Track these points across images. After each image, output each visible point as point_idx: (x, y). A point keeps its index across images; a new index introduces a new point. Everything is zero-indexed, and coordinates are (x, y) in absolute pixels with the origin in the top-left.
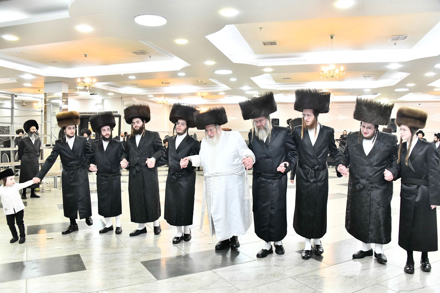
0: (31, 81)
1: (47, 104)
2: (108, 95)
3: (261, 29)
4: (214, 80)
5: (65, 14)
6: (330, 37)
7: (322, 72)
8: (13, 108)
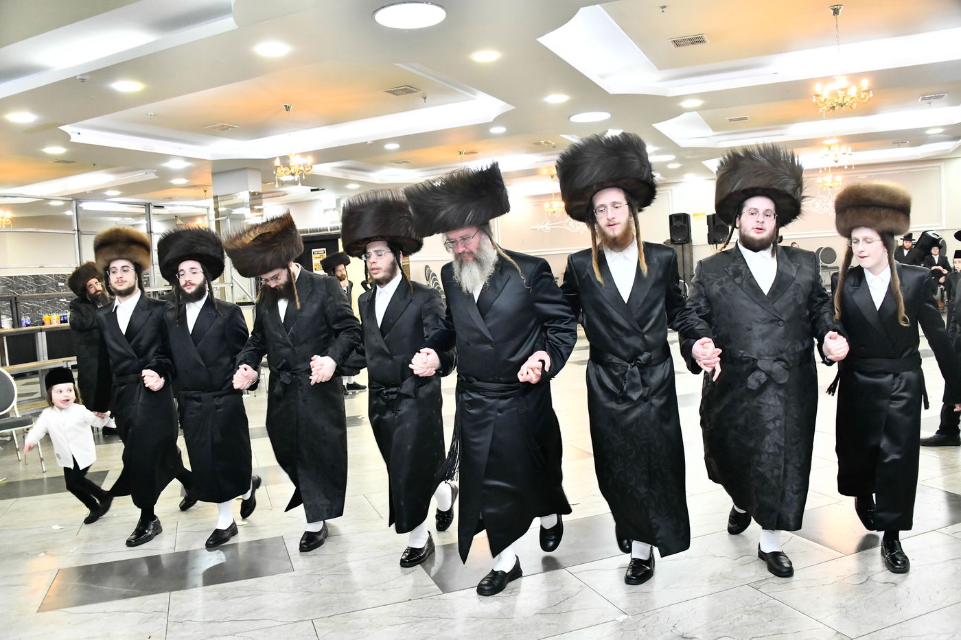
0: (187, 173)
1: (220, 219)
2: (348, 189)
3: (664, 9)
4: (573, 137)
5: (226, 24)
6: (832, 11)
7: (817, 96)
8: (151, 232)
